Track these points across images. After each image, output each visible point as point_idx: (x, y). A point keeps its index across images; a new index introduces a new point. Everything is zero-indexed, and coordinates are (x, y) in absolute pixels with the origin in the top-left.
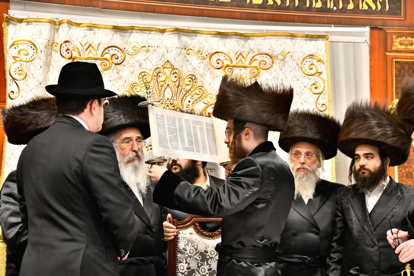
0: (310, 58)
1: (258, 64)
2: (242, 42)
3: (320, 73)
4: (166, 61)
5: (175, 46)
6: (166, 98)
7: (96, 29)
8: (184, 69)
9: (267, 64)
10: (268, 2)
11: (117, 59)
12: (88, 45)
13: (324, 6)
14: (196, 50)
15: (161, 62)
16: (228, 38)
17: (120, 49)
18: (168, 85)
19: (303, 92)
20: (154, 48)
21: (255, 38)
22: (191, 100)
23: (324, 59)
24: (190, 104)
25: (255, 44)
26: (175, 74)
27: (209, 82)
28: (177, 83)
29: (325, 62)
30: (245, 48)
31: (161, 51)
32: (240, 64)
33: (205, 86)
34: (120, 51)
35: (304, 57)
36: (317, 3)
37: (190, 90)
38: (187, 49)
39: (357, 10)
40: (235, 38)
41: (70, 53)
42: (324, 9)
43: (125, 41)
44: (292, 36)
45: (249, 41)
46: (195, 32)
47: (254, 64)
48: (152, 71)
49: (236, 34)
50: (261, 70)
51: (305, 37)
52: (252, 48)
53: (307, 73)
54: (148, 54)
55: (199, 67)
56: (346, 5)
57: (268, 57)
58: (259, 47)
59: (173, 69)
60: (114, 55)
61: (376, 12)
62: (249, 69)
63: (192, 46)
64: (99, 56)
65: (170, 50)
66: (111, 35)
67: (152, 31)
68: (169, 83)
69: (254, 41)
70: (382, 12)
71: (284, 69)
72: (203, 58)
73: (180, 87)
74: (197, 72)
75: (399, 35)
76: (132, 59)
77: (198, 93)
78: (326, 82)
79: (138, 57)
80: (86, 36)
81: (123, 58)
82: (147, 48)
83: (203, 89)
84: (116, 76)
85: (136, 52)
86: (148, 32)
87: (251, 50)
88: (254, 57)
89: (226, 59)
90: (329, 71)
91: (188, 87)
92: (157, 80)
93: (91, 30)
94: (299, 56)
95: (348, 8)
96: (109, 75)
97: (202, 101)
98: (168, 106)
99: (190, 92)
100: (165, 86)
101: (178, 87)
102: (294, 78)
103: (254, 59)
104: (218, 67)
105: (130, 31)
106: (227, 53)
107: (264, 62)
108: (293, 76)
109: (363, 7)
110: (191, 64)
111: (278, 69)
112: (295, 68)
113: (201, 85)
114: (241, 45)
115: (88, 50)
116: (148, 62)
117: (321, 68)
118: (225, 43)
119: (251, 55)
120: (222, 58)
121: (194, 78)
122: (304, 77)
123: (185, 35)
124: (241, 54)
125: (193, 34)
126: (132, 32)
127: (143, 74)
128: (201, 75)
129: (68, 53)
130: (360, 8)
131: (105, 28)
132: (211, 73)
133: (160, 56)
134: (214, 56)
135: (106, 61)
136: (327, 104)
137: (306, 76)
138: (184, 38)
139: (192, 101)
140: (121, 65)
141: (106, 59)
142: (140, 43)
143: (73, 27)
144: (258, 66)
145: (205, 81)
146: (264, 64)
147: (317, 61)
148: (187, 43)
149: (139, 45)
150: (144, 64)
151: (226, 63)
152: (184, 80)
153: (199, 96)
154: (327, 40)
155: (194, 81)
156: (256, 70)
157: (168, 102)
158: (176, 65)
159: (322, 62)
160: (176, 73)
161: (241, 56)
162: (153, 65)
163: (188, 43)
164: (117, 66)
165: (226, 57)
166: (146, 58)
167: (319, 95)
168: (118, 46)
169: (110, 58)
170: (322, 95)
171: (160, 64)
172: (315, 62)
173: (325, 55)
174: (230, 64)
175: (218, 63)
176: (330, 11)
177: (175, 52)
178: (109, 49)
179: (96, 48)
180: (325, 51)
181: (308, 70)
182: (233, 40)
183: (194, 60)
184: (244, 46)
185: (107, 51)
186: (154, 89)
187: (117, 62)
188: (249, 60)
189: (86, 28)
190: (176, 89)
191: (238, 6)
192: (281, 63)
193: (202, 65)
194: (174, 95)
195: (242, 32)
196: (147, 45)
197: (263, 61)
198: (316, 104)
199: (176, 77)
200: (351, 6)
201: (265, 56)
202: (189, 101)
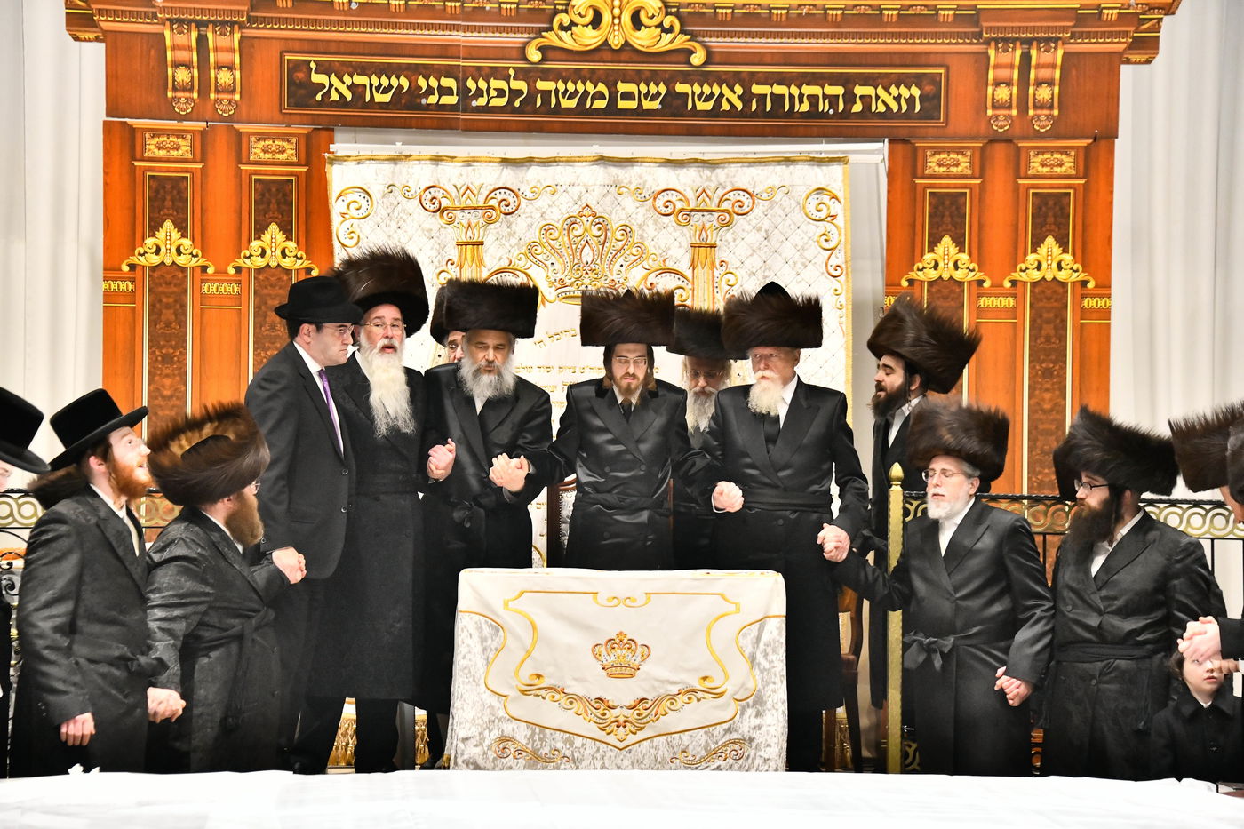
0: (818, 194)
1: (731, 206)
2: (707, 172)
3: (834, 217)
4: (585, 205)
5: (598, 183)
6: (584, 262)
7: (477, 164)
8: (613, 216)
9: (745, 207)
10: (721, 107)
11: (507, 206)
12: (465, 188)
13: (813, 109)
14: (632, 187)
15: (576, 207)
16: (684, 167)
17: (513, 192)
18: (587, 242)
19: (806, 247)
20: (564, 188)
21: (726, 165)
22: (623, 263)
23: (840, 195)
24: (623, 269)
25: (727, 176)
26: (599, 225)
27: (652, 236)
28: (603, 237)
29: (842, 201)
30: (711, 181)
31: (575, 191)
32: (703, 207)
33: (646, 243)
34: (513, 194)
35: (808, 191)
36: (802, 105)
37: (622, 248)
38: (618, 187)
39: (868, 113)
40: (696, 167)
41: (437, 202)
42: (814, 114)
43: (520, 179)
44: (788, 161)
45: (718, 171)
46: (630, 161)
47: (726, 205)
48: (561, 222)
49: (695, 161)
50: (735, 216)
51: (810, 161)
52: (722, 181)
53: (813, 217)
54: (555, 198)
55: (637, 214)
56: (848, 106)
57: (747, 195)
58: (734, 180)
59: (595, 217)
60: (504, 200)
61: (899, 115)
62: (716, 215)
63: (625, 181)
64: (481, 204)
65: (590, 189)
66: (499, 172)
67: (560, 161)
68: (588, 239)
69: (726, 170)
70: (909, 115)
71: (770, 213)
72: (643, 199)
73: (606, 245)
74: (633, 221)
75: (937, 151)
76: (530, 206)
77: (635, 253)
78: (843, 231)
79: (538, 203)
80: (461, 175)
81: (516, 204)
82: (552, 189)
83: (643, 248)
84: (505, 231)
85: (536, 196)
86: (555, 164)
87: (721, 184)
88: (725, 195)
89: (681, 200)
90: (848, 214)
91: (620, 244)
92: (569, 236)
93: (469, 166)
94: (801, 191)
95: (853, 111)
96: (495, 231)
97: (640, 266)
98: (587, 273)
99: (622, 251)
100: (583, 243)
101: (604, 244)
102: (793, 227)
103: (725, 198)
104: (667, 213)
105: (528, 164)
106: (682, 191)
107: (740, 203)
108: (791, 222)
109: (877, 108)
110: (623, 209)
111: (761, 214)
112: (793, 209)
113: (640, 241)
114: (705, 177)
115: (466, 196)
116: (554, 209)
117: (836, 208)
118: (678, 175)
119: (720, 192)
120: (674, 199)
121: (628, 230)
122: (809, 223)
123: (615, 166)
124: (704, 191)
125: (629, 164)
126: (531, 166)
127: (546, 228)
128: (640, 226)
129: (434, 204)
130: (873, 111)
131: (490, 162)
132: (656, 222)
133: (576, 198)
134: (660, 196)
135: (491, 211)
136: (844, 266)
137: (812, 222)
138: (613, 170)
139: (625, 265)
140: (513, 215)
141: (492, 208)
142: (542, 181)
143: (443, 163)
144: (731, 210)
145: (645, 235)
146: (740, 207)
147: (829, 197)
148: (618, 176)
149: (541, 184)
150: (548, 212)
151: (679, 205)
152: (613, 233)
153: (636, 257)
154: (846, 164)
155: (629, 235)
156: (727, 215)
157: (587, 268)
158: (599, 211)
159: (837, 199)
160: (599, 223)
161: (704, 194)
162: (562, 213)
163: (620, 178)
164: (509, 216)
165: (680, 197)
166: (551, 203)
167: (830, 252)
168: (508, 186)
169: (496, 206)
170: (837, 251)
171: (575, 210)
172: (826, 199)
173: (842, 189)
174: (686, 207)
175: (667, 207)
176: (824, 115)
177: (599, 191)
178: (497, 192)
179: (476, 192)
180: (844, 181)
181: (815, 213)
182: (692, 169)
183: (629, 203)
184: (709, 179)
185: (492, 195)
186: (563, 250)
187: (507, 211)
188: (717, 201)
189: (463, 164)
190: (601, 247)
191: (674, 115)
192: (766, 205)
193: (642, 211)
194: (596, 257)
195: (705, 158)
196: (553, 184)
197: (739, 201)
198: (826, 265)
199: (600, 229)
200: (857, 107)
201: (741, 193)
202: (622, 266)
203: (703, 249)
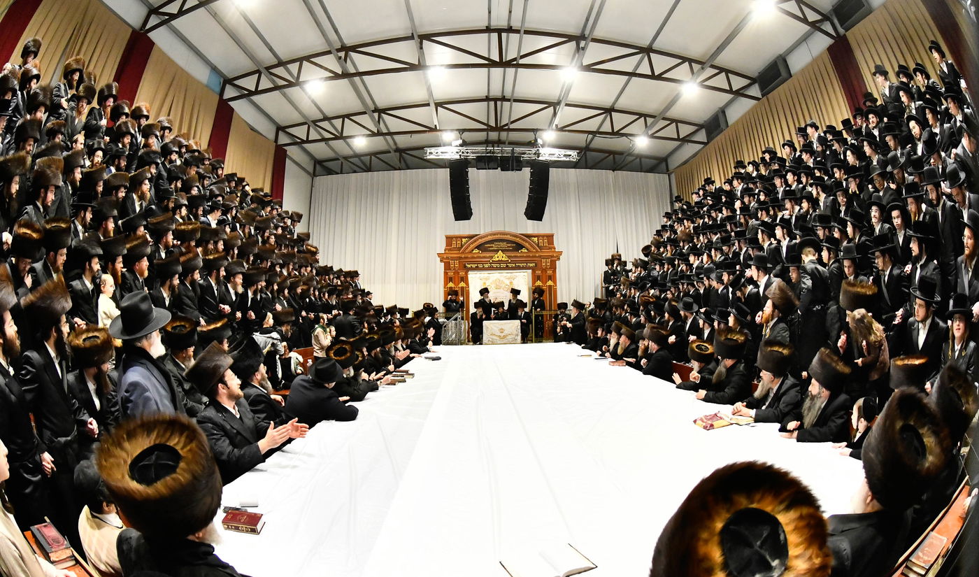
10: (512, 266)
36: (521, 266)
41: (480, 278)
56: (527, 266)
64: (485, 278)
70: (533, 267)
93: (484, 274)
96: (487, 281)
97: (504, 285)
122: (523, 279)
130: (530, 266)
140: (489, 279)
170: (526, 282)
176: (524, 267)
191: (507, 267)
199: (499, 281)
203: (511, 283)
